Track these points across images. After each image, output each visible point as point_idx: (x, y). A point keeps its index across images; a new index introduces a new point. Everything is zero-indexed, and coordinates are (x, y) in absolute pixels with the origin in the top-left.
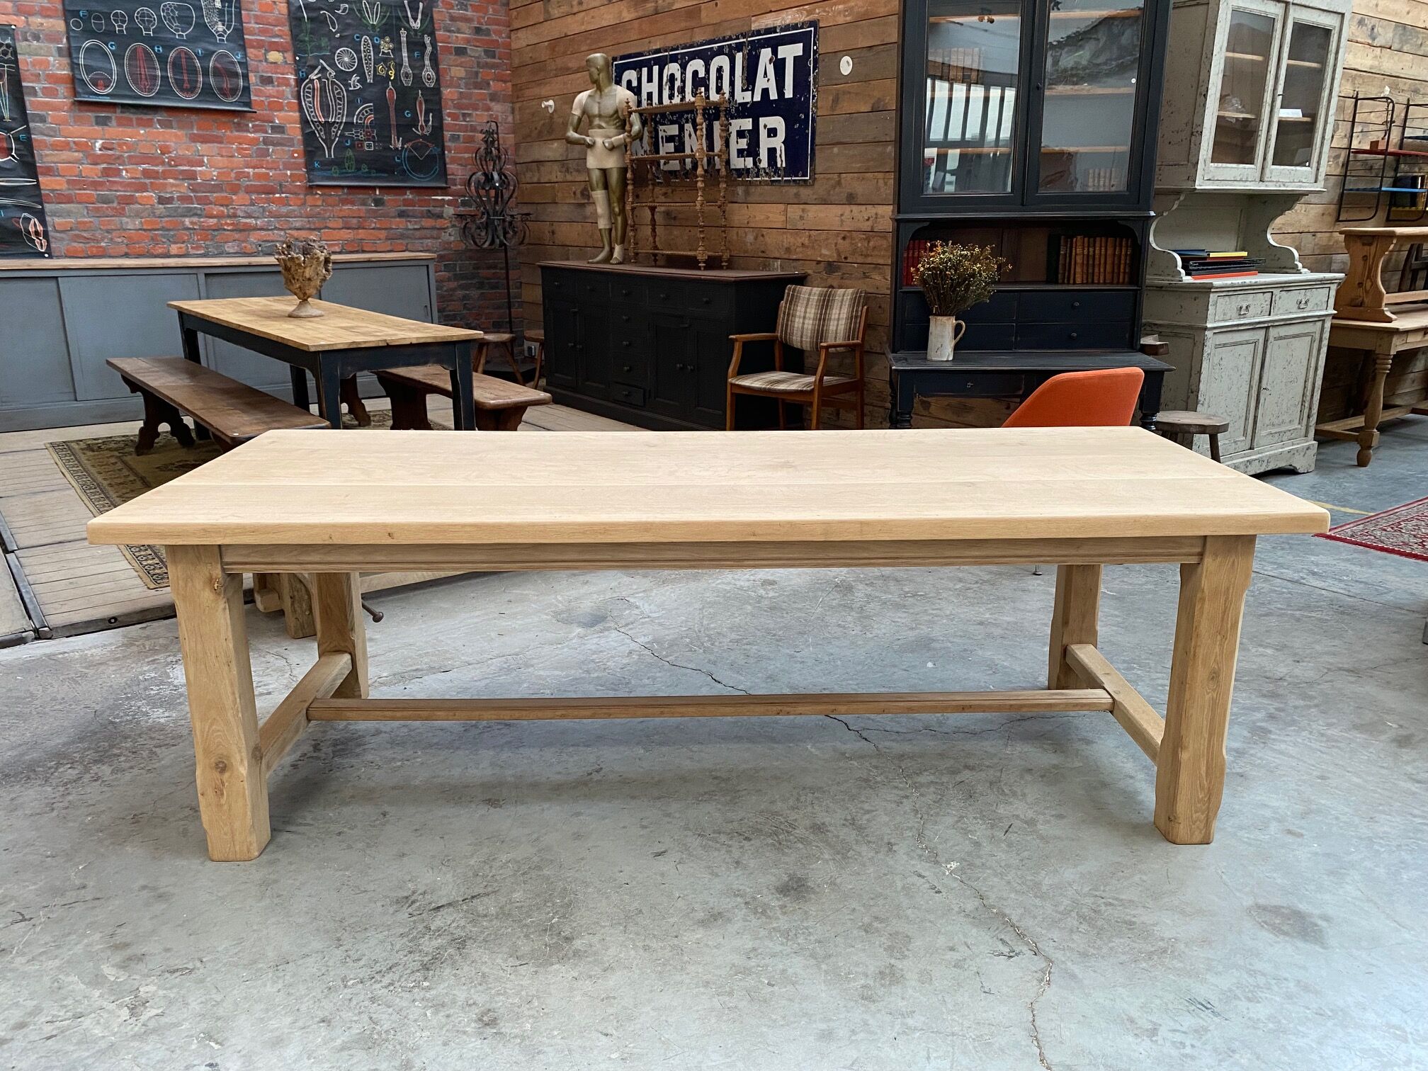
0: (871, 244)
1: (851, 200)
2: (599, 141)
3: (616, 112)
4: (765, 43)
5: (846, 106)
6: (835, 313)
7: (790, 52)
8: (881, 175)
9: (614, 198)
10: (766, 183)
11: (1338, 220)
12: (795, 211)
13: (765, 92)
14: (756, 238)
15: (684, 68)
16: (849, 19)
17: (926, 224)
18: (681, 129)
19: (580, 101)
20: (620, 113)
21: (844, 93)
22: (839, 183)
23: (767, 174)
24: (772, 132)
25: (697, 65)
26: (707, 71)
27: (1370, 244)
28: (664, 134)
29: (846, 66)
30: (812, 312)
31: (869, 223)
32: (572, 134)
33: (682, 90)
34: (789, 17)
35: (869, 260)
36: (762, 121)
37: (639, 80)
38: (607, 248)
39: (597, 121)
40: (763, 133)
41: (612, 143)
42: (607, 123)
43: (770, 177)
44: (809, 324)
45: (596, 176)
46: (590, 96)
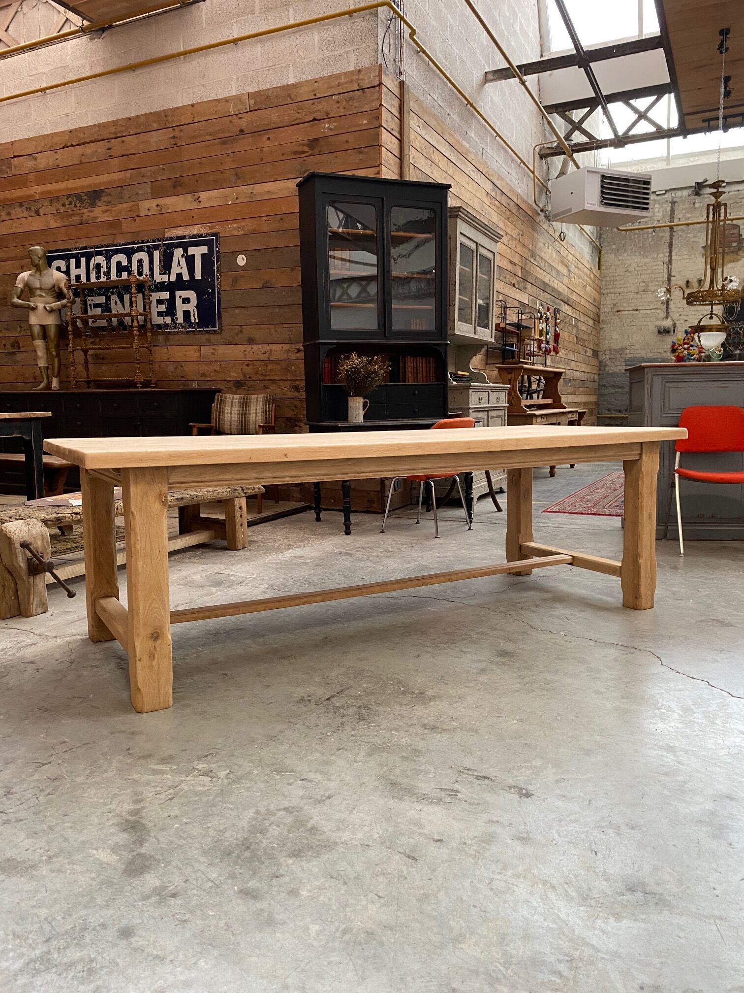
0: (269, 368)
1: (251, 341)
2: (41, 306)
3: (54, 286)
4: (178, 245)
5: (243, 285)
6: (253, 410)
7: (198, 252)
8: (272, 326)
9: (52, 345)
10: (182, 333)
11: (487, 364)
12: (206, 350)
13: (179, 275)
14: (176, 368)
15: (108, 259)
16: (241, 233)
17: (334, 346)
18: (108, 299)
19: (23, 278)
20: (56, 287)
21: (241, 277)
22: (241, 331)
23: (183, 327)
24: (186, 301)
25: (122, 258)
26: (130, 261)
27: (511, 373)
28: (92, 303)
29: (241, 260)
30: (236, 409)
31: (266, 355)
32: (16, 300)
33: (108, 274)
34: (195, 230)
35: (268, 378)
36: (178, 293)
37: (68, 267)
38: (45, 381)
39: (38, 292)
40: (179, 302)
41: (51, 307)
42: (46, 293)
43: (185, 328)
44: (235, 417)
45: (36, 330)
46: (30, 275)
